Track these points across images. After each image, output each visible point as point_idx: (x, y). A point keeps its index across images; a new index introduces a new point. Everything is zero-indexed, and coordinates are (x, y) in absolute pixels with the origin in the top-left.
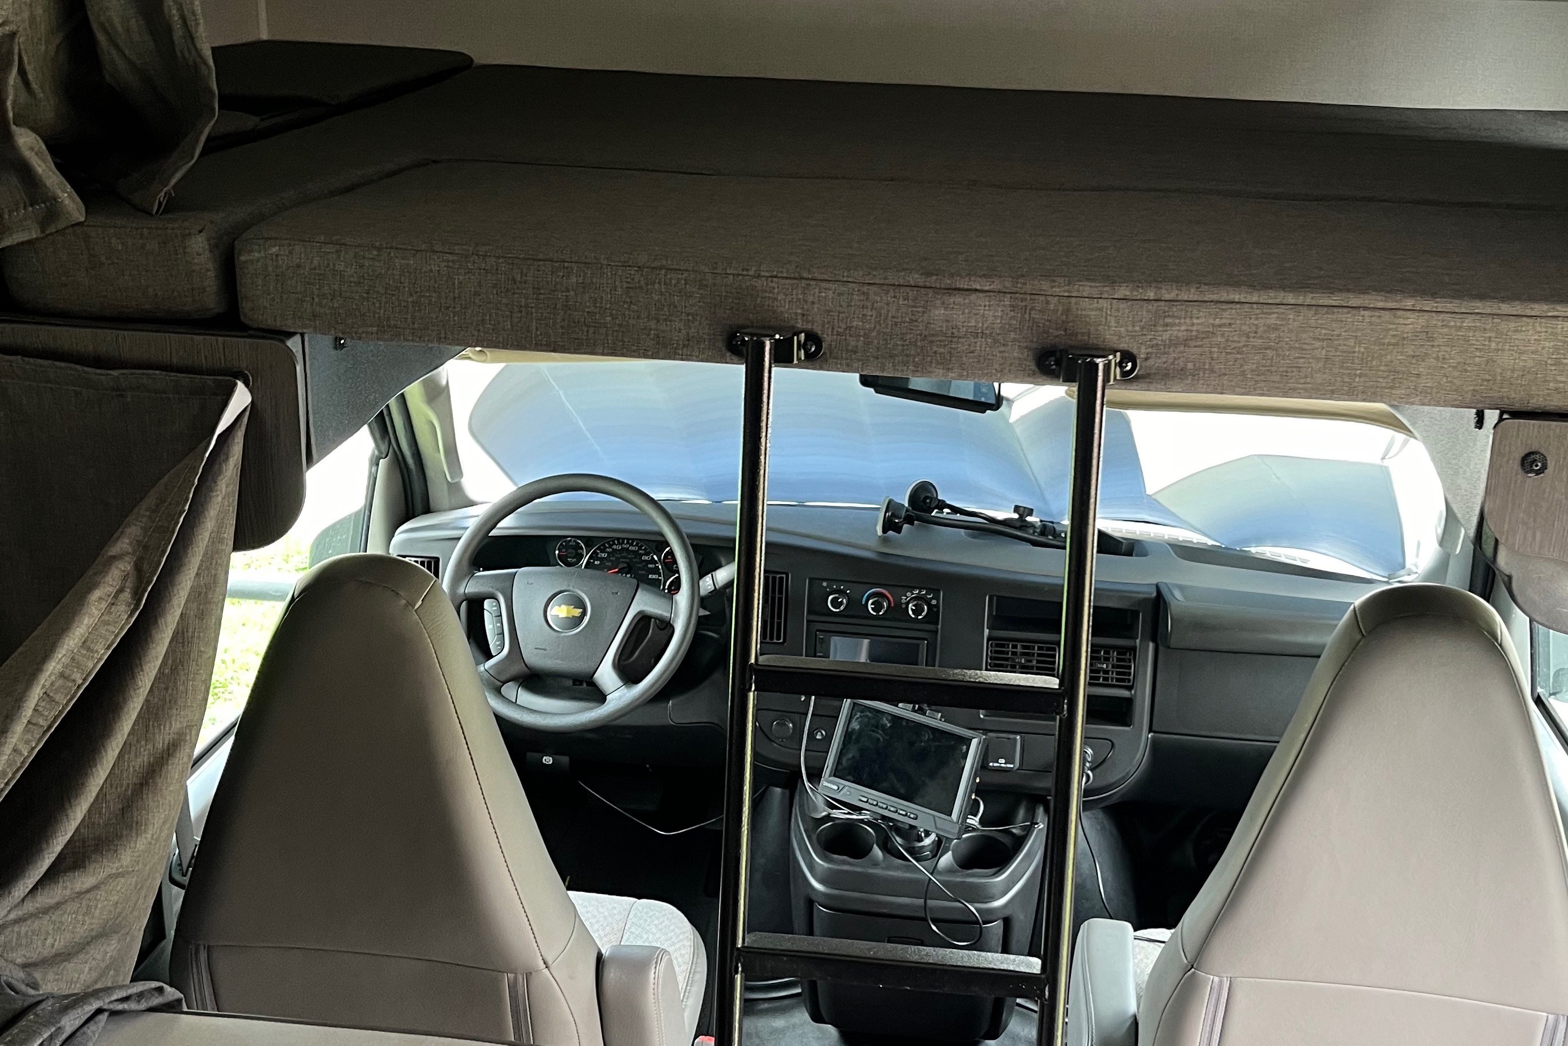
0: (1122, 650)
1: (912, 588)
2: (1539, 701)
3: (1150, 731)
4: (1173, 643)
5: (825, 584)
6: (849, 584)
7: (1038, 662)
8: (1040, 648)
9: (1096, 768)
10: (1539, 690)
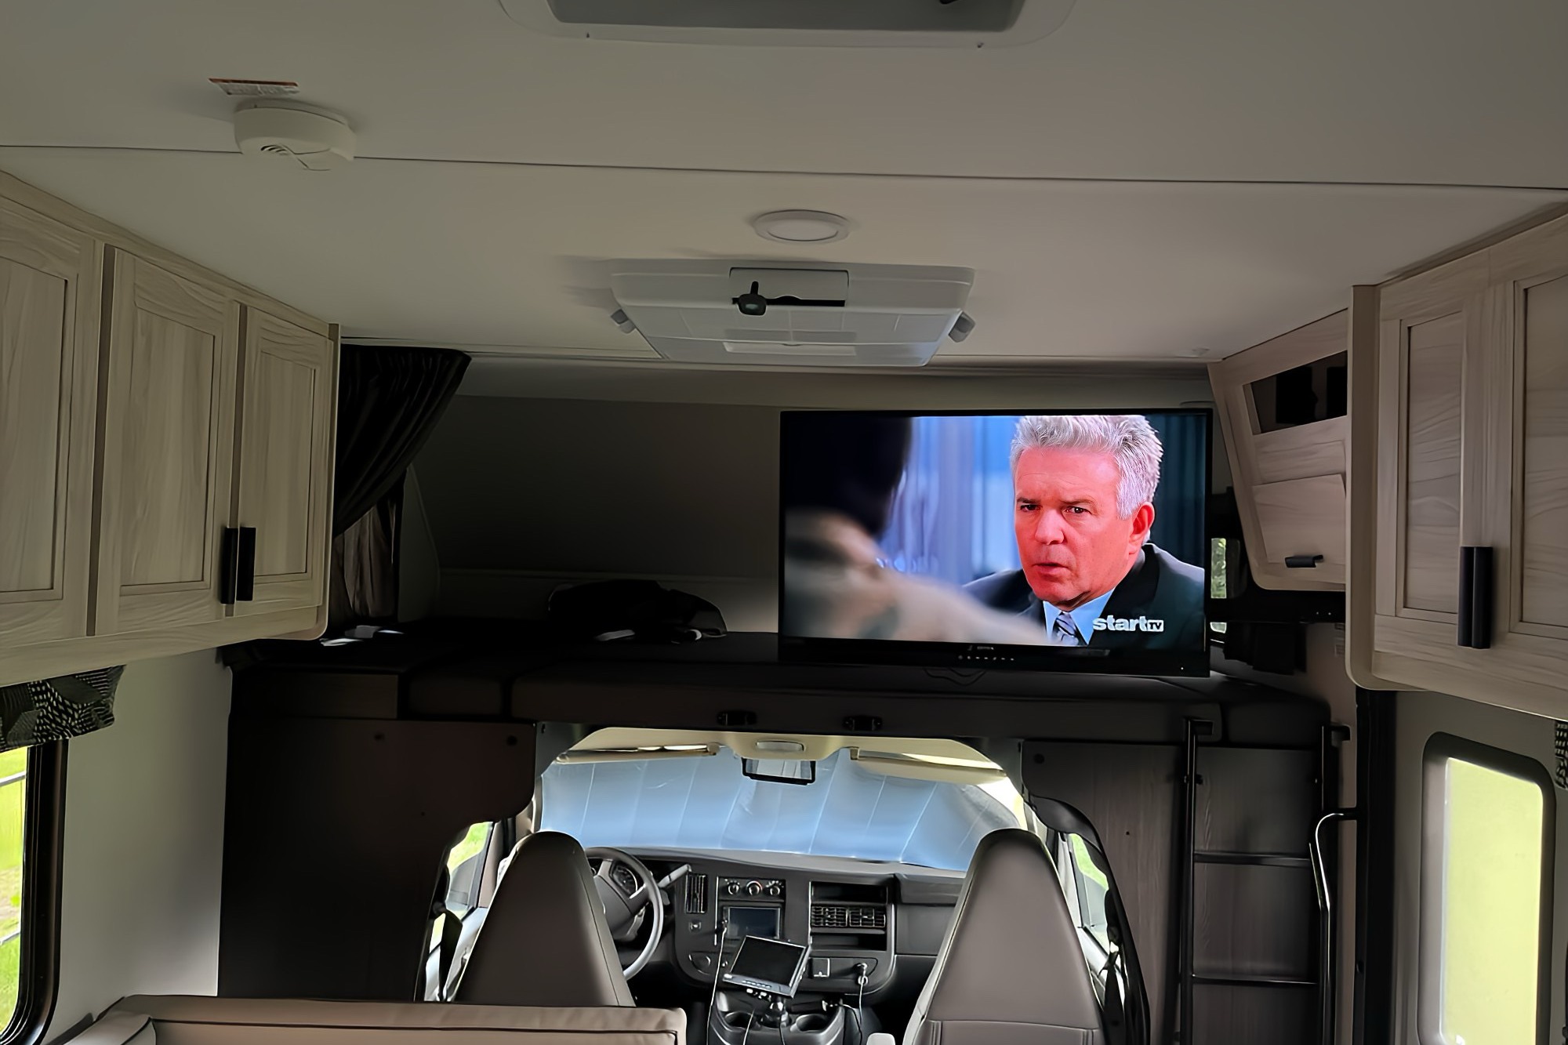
0: (877, 909)
1: (771, 880)
2: (1086, 930)
3: (895, 953)
4: (904, 900)
5: (726, 880)
6: (740, 880)
7: (837, 916)
8: (837, 910)
9: (870, 974)
10: (1085, 925)
